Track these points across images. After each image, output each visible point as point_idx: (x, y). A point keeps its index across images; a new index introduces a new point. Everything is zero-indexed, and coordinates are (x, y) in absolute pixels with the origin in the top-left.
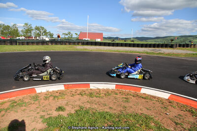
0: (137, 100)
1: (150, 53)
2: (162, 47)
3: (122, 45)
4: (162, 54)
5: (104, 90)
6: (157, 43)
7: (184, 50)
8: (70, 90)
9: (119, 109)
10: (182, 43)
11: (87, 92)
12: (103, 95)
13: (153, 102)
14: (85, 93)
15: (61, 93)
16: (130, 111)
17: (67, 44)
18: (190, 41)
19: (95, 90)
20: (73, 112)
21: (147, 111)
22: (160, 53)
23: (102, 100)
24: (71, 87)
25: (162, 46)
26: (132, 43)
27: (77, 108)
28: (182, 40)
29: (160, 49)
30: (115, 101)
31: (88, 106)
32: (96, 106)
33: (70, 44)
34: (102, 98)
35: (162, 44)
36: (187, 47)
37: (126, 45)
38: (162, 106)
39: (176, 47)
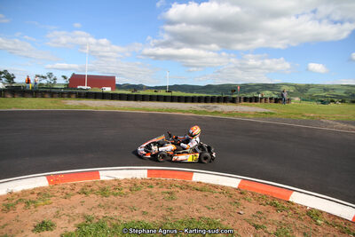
0: (188, 195)
1: (200, 112)
2: (218, 102)
3: (151, 98)
4: (219, 113)
5: (127, 181)
6: (210, 95)
7: (251, 106)
8: (61, 185)
9: (160, 214)
10: (249, 96)
11: (95, 188)
12: (128, 190)
13: (215, 195)
14: (92, 190)
15: (41, 193)
16: (180, 216)
17: (47, 96)
19: (109, 182)
20: (72, 229)
21: (208, 211)
22: (216, 112)
23: (126, 200)
24: (62, 180)
25: (219, 100)
26: (169, 94)
27: (79, 221)
29: (216, 104)
30: (150, 199)
31: (101, 214)
32: (116, 213)
33: (52, 97)
34: (126, 195)
35: (218, 98)
36: (256, 102)
37: (159, 99)
38: (231, 200)
39: (240, 101)
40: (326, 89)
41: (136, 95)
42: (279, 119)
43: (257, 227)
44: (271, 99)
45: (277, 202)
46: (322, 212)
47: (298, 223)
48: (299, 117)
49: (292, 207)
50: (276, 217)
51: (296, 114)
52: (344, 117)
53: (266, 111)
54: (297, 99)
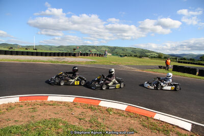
0: (44, 108)
1: (55, 62)
2: (66, 56)
4: (66, 62)
5: (4, 105)
6: (61, 52)
9: (27, 120)
10: (84, 52)
12: (5, 110)
16: (38, 119)
18: (90, 51)
21: (55, 115)
22: (64, 61)
23: (3, 116)
28: (83, 49)
29: (64, 57)
30: (20, 113)
34: (3, 113)
35: (66, 53)
36: (87, 55)
37: (28, 54)
38: (68, 108)
39: (78, 55)
40: (123, 49)
41: (11, 51)
42: (99, 65)
43: (80, 119)
44: (95, 54)
45: (92, 106)
46: (113, 109)
47: (101, 115)
48: (108, 64)
49: (100, 108)
50: (91, 113)
51: (108, 62)
52: (129, 63)
53: (92, 61)
54: (109, 54)
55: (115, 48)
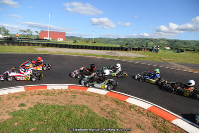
1: (105, 56)
4: (116, 57)
6: (111, 46)
7: (136, 53)
33: (29, 45)
36: (139, 50)
39: (130, 50)
40: (185, 42)
44: (147, 49)
55: (175, 41)
